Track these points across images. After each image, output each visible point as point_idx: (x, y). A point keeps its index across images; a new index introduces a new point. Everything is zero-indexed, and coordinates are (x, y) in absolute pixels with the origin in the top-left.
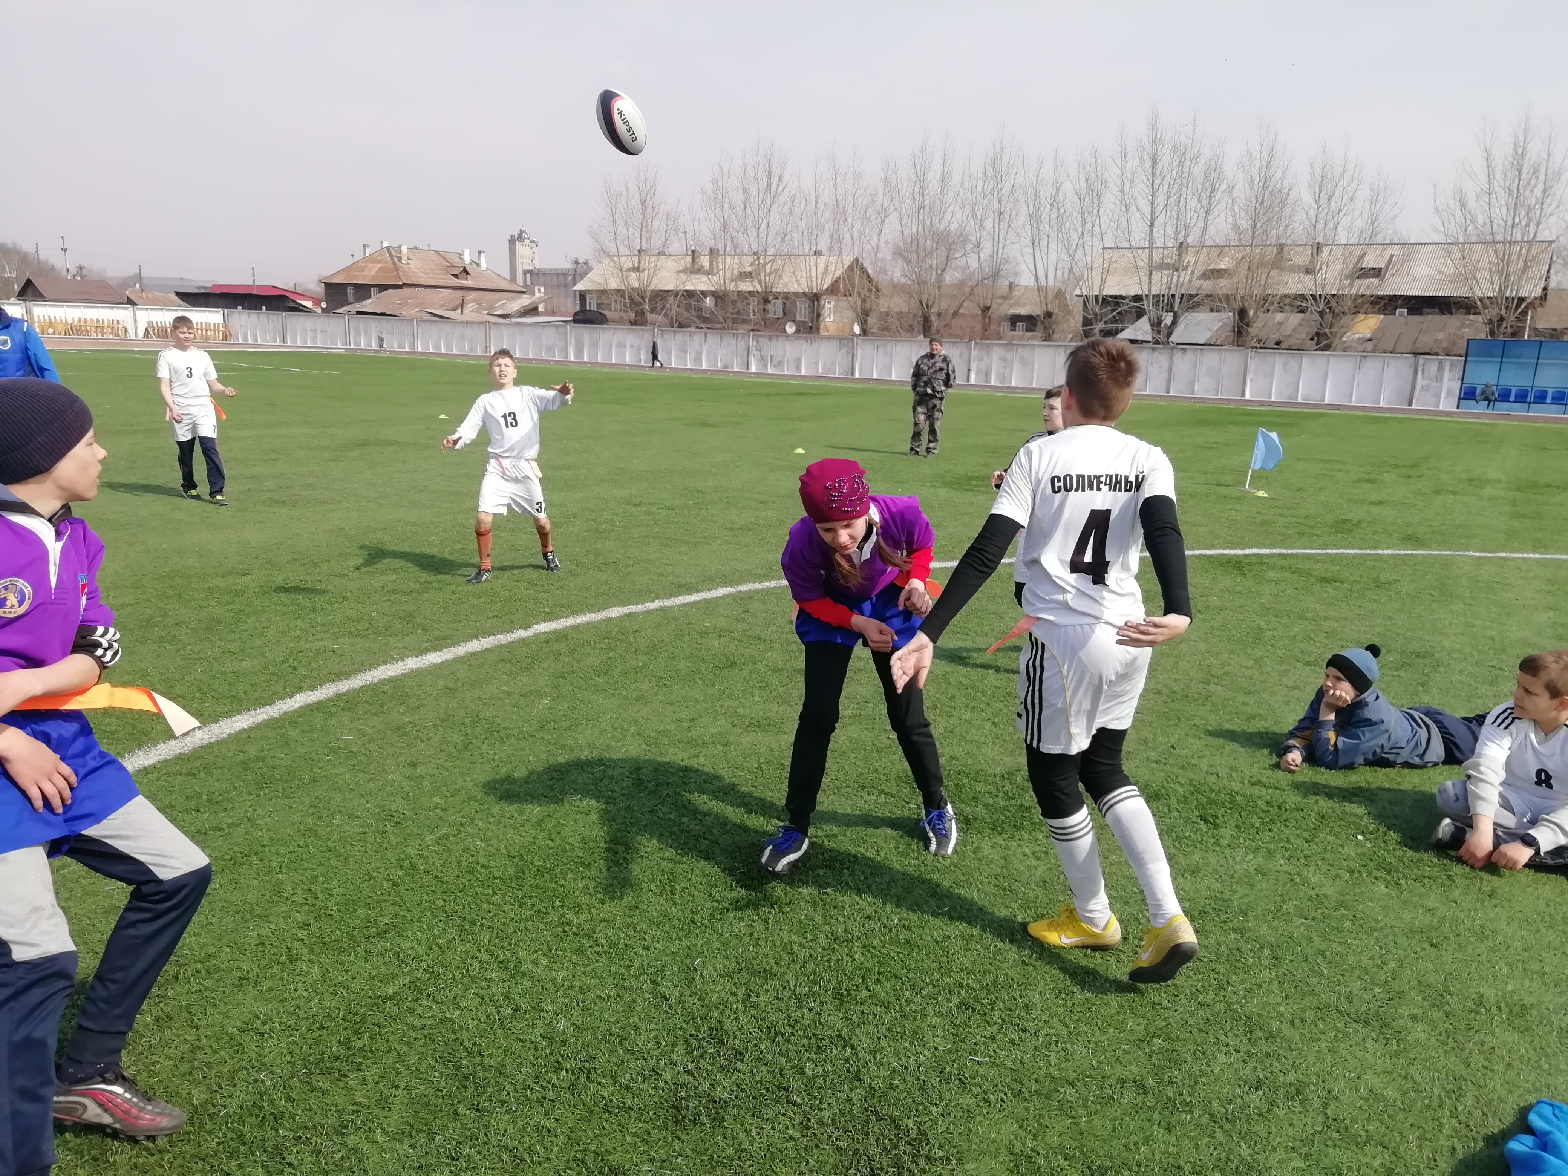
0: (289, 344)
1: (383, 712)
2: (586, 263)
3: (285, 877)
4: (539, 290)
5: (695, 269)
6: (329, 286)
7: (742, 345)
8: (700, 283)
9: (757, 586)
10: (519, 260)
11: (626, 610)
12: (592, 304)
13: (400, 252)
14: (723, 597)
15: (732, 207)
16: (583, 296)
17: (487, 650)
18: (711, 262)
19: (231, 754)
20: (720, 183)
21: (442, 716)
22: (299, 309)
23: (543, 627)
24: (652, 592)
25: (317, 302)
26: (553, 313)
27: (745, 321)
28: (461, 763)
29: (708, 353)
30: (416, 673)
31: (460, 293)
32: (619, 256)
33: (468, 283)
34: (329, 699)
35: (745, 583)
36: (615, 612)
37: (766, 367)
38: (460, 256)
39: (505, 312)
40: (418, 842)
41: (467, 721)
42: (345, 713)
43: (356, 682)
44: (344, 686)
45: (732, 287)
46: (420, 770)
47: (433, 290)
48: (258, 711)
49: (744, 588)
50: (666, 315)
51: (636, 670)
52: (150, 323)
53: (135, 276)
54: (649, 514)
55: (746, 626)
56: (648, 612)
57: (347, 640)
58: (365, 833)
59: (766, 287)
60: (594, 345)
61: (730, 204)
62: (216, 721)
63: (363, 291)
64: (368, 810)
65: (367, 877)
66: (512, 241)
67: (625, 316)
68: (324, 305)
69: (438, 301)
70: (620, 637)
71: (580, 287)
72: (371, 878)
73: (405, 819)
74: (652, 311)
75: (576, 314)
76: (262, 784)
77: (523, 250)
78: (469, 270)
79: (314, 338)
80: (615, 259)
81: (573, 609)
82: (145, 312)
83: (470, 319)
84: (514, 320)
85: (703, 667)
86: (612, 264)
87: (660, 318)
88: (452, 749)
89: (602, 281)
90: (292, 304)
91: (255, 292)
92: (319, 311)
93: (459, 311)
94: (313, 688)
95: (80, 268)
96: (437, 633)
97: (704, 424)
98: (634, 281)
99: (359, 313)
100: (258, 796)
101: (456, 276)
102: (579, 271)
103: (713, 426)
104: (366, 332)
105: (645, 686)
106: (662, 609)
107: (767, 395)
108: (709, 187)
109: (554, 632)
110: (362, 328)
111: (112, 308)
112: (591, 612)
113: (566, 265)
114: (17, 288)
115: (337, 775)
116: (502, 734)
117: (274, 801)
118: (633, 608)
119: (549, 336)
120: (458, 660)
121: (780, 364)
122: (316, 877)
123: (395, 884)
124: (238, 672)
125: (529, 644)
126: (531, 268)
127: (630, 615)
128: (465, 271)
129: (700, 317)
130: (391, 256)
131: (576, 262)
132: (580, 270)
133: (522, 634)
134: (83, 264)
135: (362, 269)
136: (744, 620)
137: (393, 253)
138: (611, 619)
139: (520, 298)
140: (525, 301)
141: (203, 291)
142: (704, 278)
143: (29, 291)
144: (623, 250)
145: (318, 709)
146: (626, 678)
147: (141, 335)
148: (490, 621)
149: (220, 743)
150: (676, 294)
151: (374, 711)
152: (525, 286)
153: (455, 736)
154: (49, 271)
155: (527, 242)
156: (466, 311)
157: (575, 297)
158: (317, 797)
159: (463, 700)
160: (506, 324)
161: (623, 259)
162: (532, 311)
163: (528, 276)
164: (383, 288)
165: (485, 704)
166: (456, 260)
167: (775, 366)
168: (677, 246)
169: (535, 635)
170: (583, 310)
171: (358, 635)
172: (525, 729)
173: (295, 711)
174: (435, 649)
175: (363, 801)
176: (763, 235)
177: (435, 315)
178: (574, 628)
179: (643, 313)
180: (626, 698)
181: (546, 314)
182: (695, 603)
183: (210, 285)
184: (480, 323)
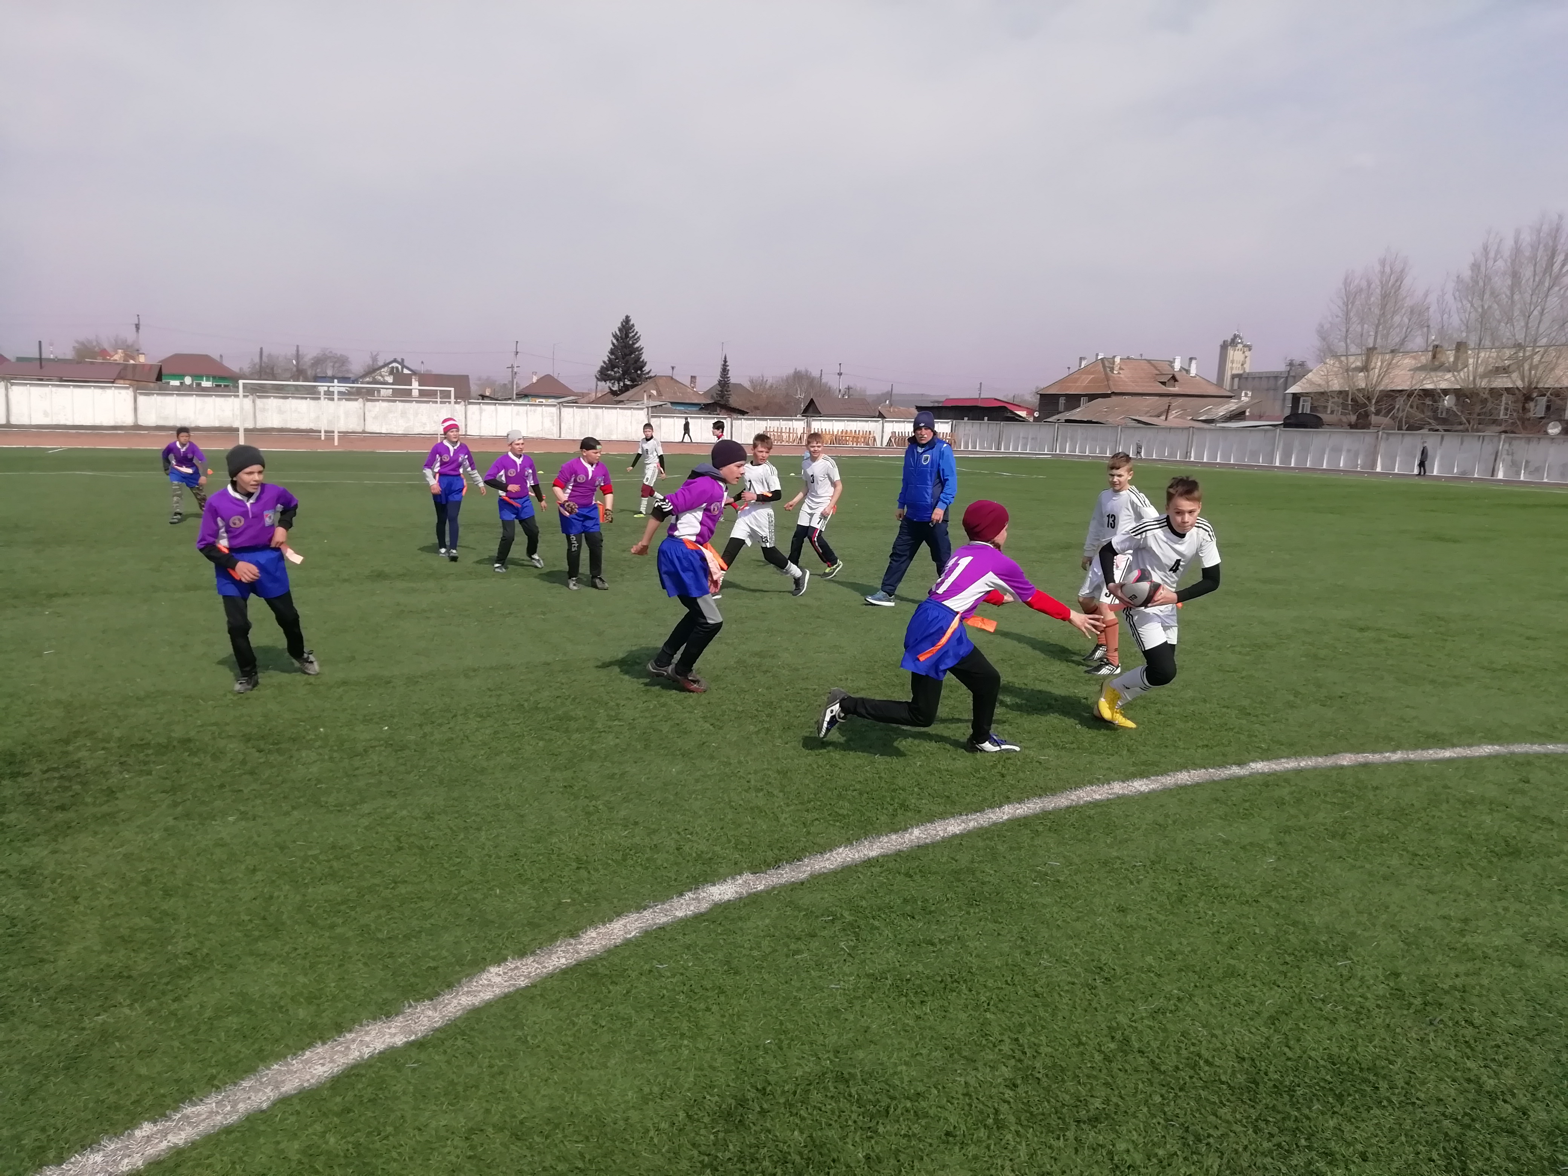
0: (1002, 450)
1: (1090, 841)
2: (1302, 365)
3: (993, 1017)
4: (1246, 395)
5: (1435, 365)
6: (1043, 397)
7: (1488, 448)
8: (1444, 381)
9: (1536, 748)
10: (1229, 365)
11: (1361, 758)
12: (1305, 407)
13: (1114, 362)
14: (1490, 757)
15: (1494, 295)
16: (1296, 397)
17: (1198, 784)
18: (1457, 358)
19: (944, 860)
20: (1483, 269)
21: (1153, 857)
22: (1016, 419)
23: (1259, 766)
24: (1392, 739)
25: (1030, 412)
26: (1260, 418)
27: (1495, 422)
28: (1175, 919)
29: (1442, 458)
30: (1122, 800)
31: (1166, 400)
32: (1347, 356)
33: (1175, 390)
34: (1036, 816)
35: (1519, 743)
36: (1347, 760)
37: (1518, 474)
38: (1171, 363)
39: (1210, 417)
40: (1131, 1010)
41: (1181, 868)
42: (1051, 834)
43: (1062, 801)
44: (1051, 803)
45: (1484, 383)
46: (1130, 919)
47: (1140, 398)
48: (970, 817)
49: (1519, 748)
50: (1393, 418)
51: (1382, 839)
52: (894, 433)
53: (888, 392)
54: (1379, 641)
55: (1528, 802)
56: (1390, 765)
57: (1052, 751)
58: (1073, 984)
59: (1530, 383)
60: (1305, 450)
61: (1492, 293)
62: (931, 821)
63: (1073, 400)
64: (1076, 954)
65: (1076, 1042)
66: (1224, 347)
67: (1344, 419)
68: (1036, 414)
69: (1143, 408)
70: (1356, 791)
71: (1294, 389)
72: (1081, 1043)
73: (1114, 976)
74: (1378, 413)
75: (1287, 418)
76: (972, 901)
77: (1235, 356)
78: (1178, 377)
79: (1025, 446)
80: (1343, 358)
81: (1295, 749)
82: (891, 424)
83: (1174, 425)
84: (1218, 425)
85: (1472, 849)
86: (1337, 364)
87: (1386, 420)
88: (1163, 898)
89: (1323, 383)
90: (1009, 415)
91: (979, 405)
92: (1031, 419)
93: (1163, 417)
94: (1020, 801)
95: (849, 388)
96: (1144, 758)
97: (1440, 538)
98: (1361, 381)
99: (1067, 421)
100: (968, 913)
101: (1164, 383)
102: (1292, 374)
103: (1455, 541)
104: (1072, 440)
105: (1395, 861)
106: (1408, 763)
107: (1524, 506)
108: (1467, 274)
109: (1274, 774)
110: (1069, 435)
111: (867, 421)
112: (1317, 755)
113: (1280, 367)
114: (803, 407)
115: (1044, 906)
116: (1221, 891)
117: (982, 923)
118: (1371, 757)
119: (1254, 441)
120: (1167, 792)
121: (1538, 470)
122: (1022, 1025)
123: (1108, 1059)
124: (952, 771)
125: (1247, 785)
126: (1241, 372)
127: (1365, 765)
128: (1174, 379)
129: (1436, 418)
130: (1104, 367)
131: (1291, 364)
132: (1296, 371)
133: (1235, 770)
134: (851, 385)
135: (1076, 381)
136: (1523, 792)
137: (1107, 364)
138: (1342, 767)
139: (1228, 403)
140: (1232, 406)
141: (936, 405)
142: (1449, 376)
143: (811, 409)
144: (1353, 349)
145: (1025, 825)
146: (1369, 847)
147: (885, 443)
148: (1200, 750)
149: (934, 845)
150: (1410, 394)
151: (1080, 837)
152: (1232, 390)
153: (1168, 885)
154: (826, 391)
155: (1240, 346)
156: (1170, 417)
157: (1284, 400)
158: (1025, 928)
159: (1174, 841)
160: (1210, 430)
161: (1351, 359)
162: (1239, 415)
163: (1236, 380)
164: (1092, 397)
165: (1199, 850)
166: (1166, 369)
167: (1531, 473)
168: (1418, 341)
169: (1251, 775)
170: (1294, 413)
171: (1064, 748)
172: (1248, 892)
173: (1003, 824)
174: (1142, 775)
175: (1070, 943)
176: (1533, 323)
177: (1139, 422)
178: (1298, 772)
179: (1367, 415)
180: (1370, 874)
181: (1252, 418)
182: (1450, 761)
183: (943, 399)
184: (1183, 429)
